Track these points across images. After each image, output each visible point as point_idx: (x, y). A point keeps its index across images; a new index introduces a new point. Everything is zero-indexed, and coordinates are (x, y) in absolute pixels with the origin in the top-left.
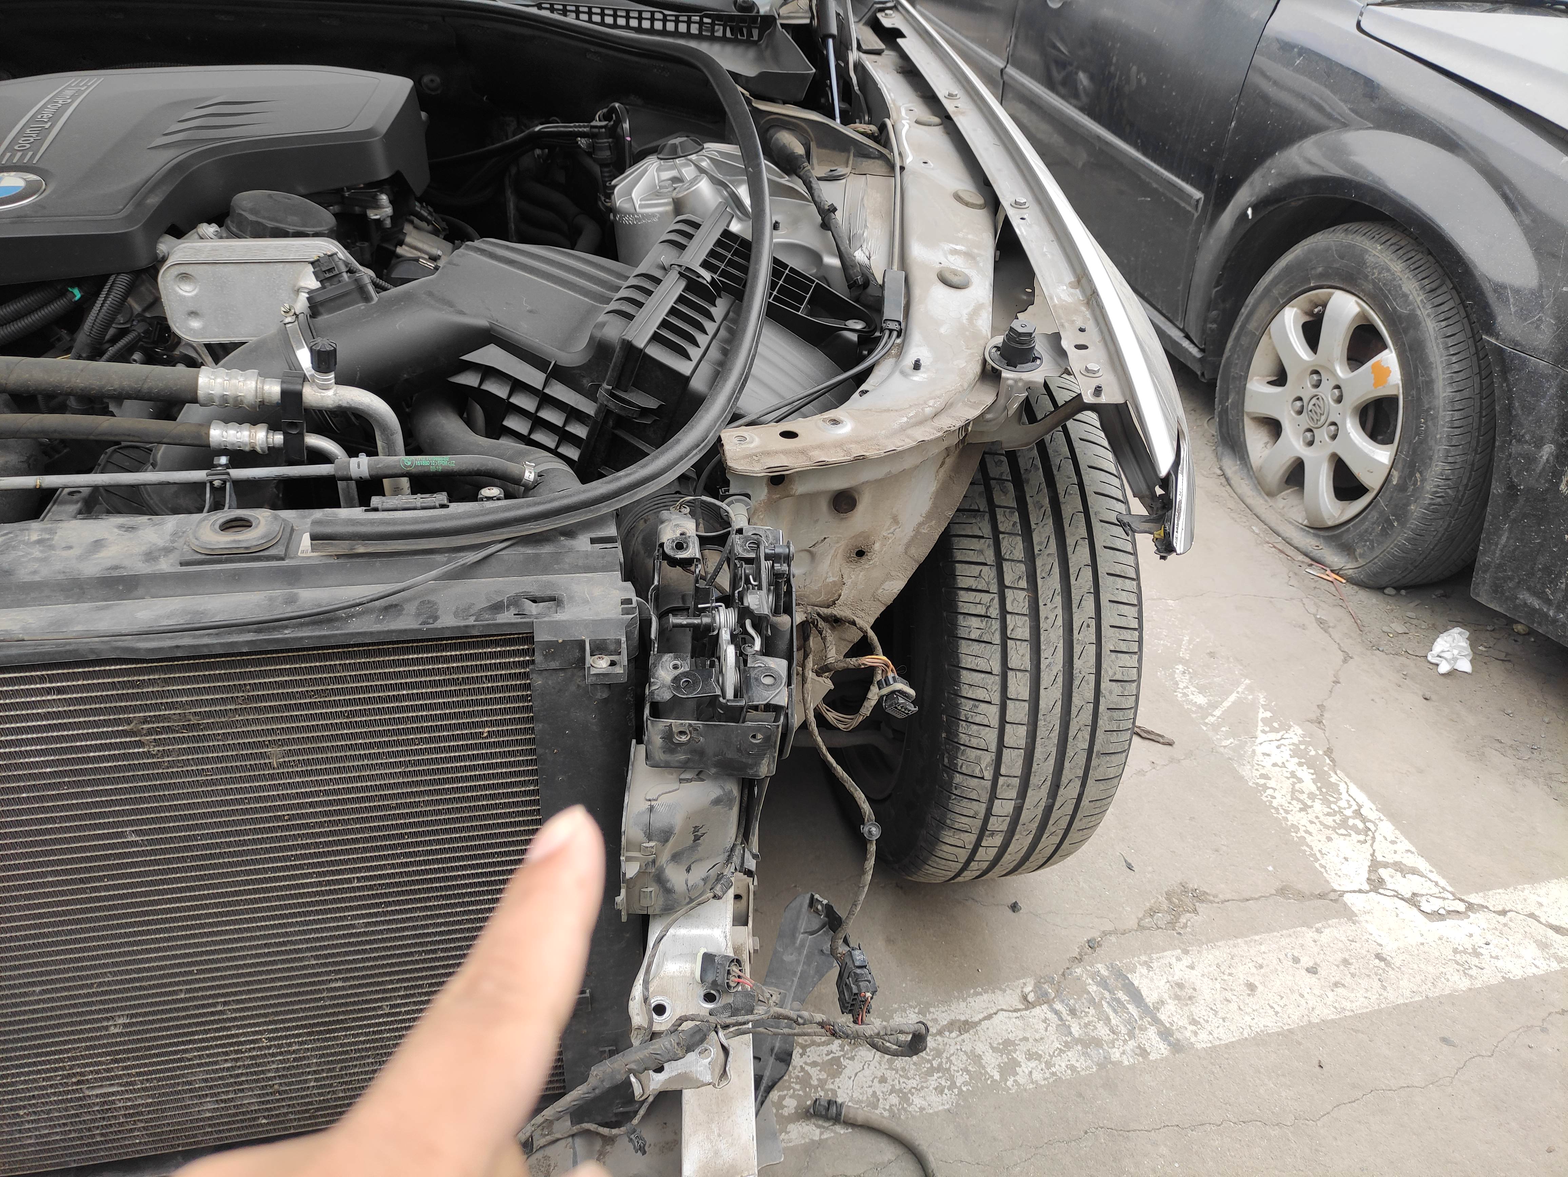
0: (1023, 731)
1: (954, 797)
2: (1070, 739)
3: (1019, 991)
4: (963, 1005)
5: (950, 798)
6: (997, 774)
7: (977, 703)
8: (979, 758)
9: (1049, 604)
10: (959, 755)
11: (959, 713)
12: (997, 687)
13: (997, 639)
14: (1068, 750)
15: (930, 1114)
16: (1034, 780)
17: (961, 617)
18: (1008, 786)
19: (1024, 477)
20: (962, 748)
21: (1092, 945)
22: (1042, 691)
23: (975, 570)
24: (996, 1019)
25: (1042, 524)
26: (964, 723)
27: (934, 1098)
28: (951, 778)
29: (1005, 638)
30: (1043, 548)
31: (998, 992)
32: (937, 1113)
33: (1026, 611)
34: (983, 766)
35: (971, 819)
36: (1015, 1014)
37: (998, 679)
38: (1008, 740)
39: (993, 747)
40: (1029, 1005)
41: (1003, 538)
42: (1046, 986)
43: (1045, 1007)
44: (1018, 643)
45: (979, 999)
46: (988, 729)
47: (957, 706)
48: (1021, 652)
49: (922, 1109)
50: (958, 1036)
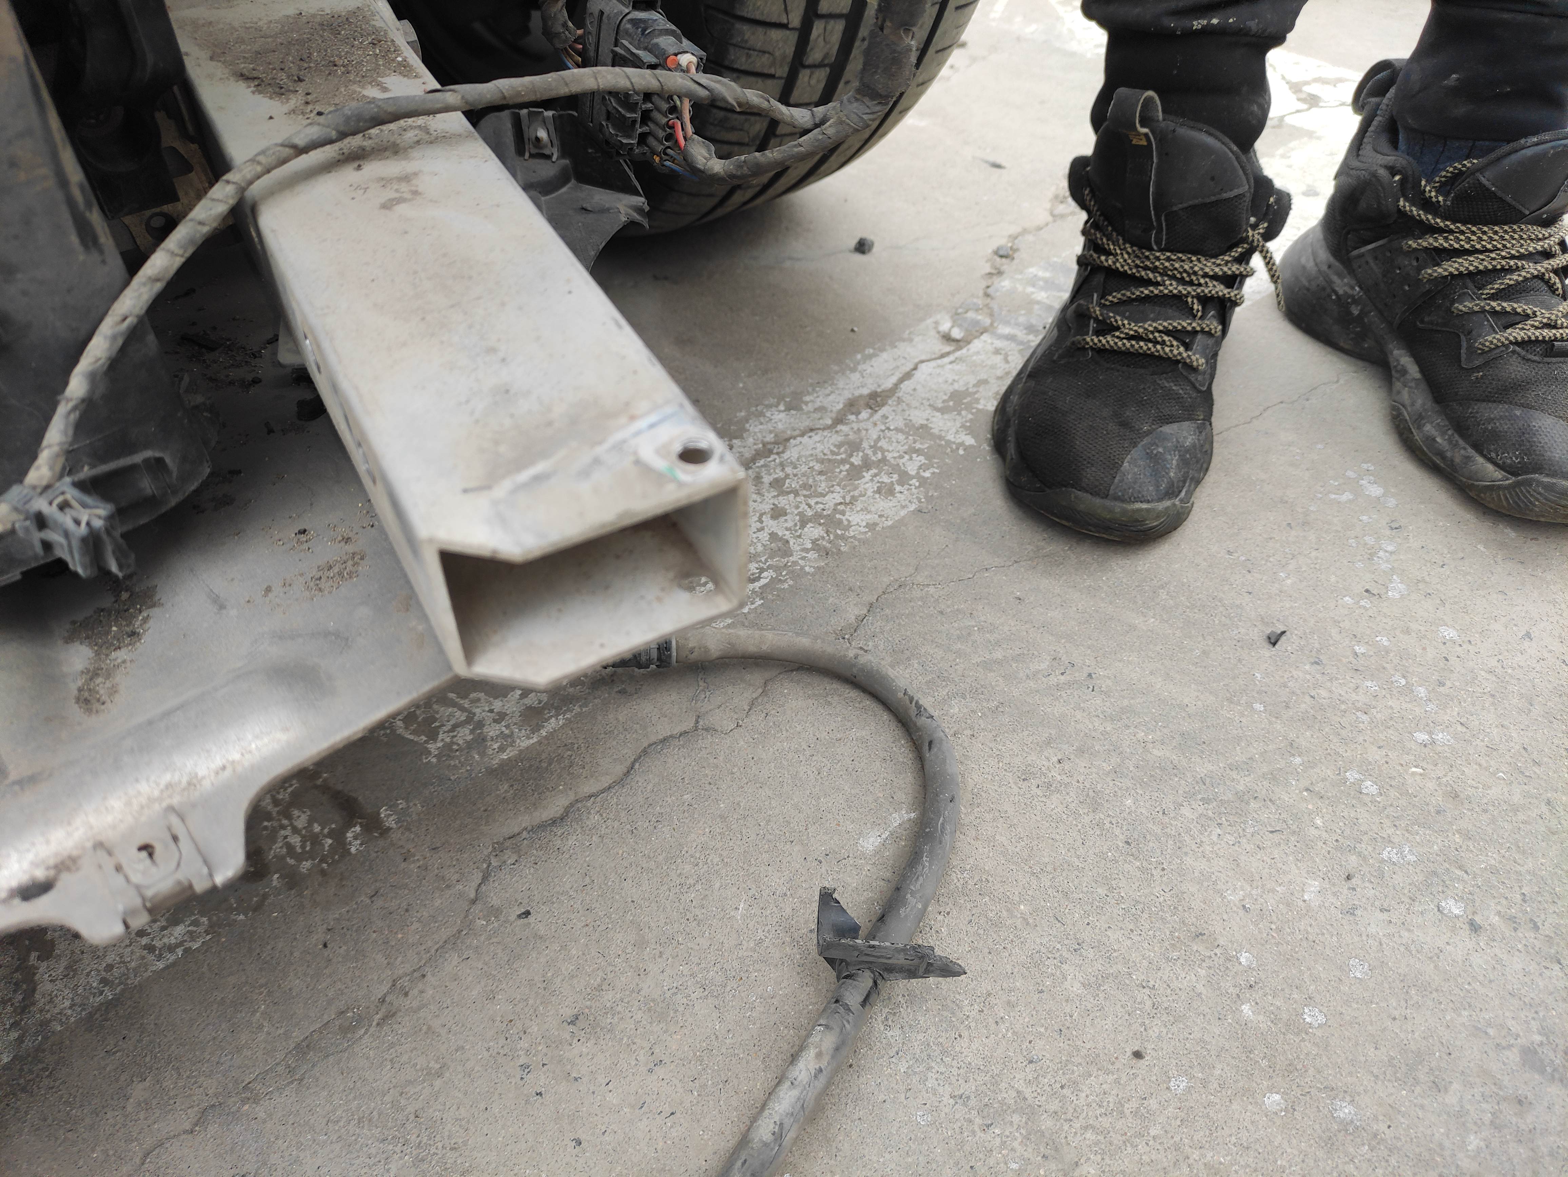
3: (933, 333)
4: (855, 377)
15: (891, 527)
21: (1004, 254)
24: (919, 375)
27: (883, 505)
31: (902, 345)
32: (901, 522)
36: (946, 360)
40: (958, 343)
42: (971, 315)
43: (985, 337)
45: (875, 362)
49: (871, 526)
50: (871, 415)
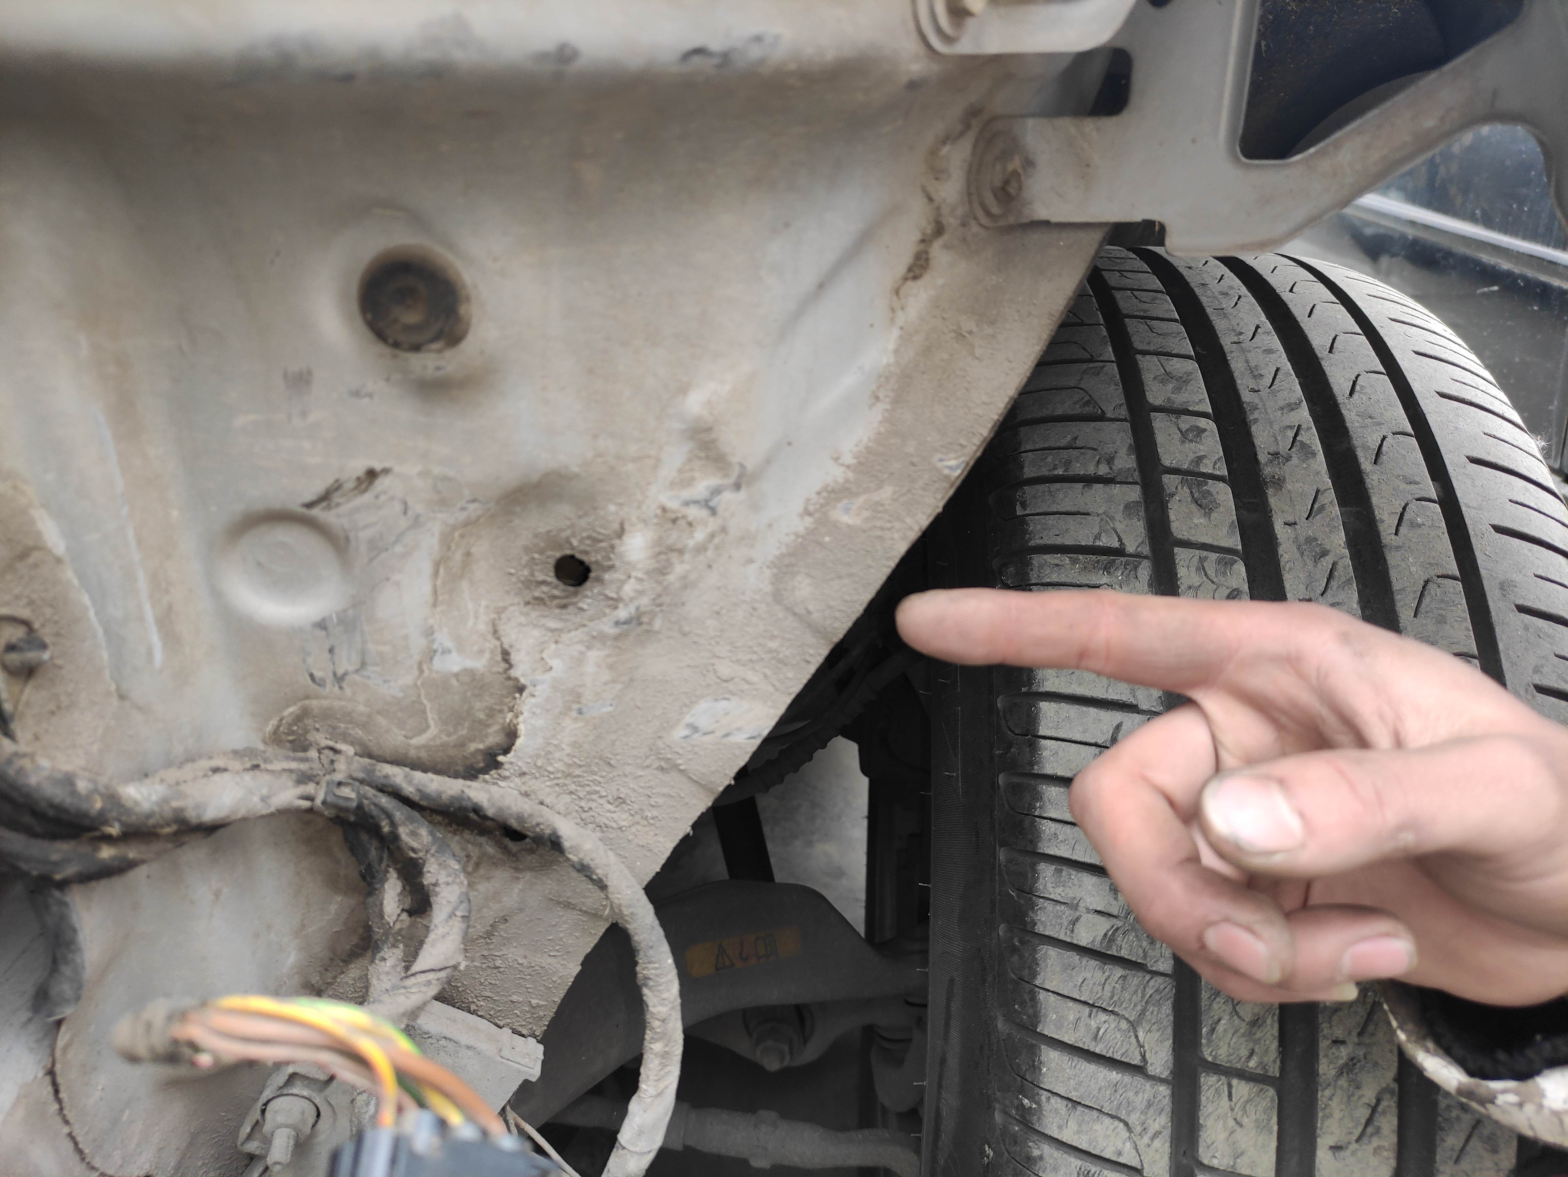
17: (1046, 871)
19: (1267, 471)
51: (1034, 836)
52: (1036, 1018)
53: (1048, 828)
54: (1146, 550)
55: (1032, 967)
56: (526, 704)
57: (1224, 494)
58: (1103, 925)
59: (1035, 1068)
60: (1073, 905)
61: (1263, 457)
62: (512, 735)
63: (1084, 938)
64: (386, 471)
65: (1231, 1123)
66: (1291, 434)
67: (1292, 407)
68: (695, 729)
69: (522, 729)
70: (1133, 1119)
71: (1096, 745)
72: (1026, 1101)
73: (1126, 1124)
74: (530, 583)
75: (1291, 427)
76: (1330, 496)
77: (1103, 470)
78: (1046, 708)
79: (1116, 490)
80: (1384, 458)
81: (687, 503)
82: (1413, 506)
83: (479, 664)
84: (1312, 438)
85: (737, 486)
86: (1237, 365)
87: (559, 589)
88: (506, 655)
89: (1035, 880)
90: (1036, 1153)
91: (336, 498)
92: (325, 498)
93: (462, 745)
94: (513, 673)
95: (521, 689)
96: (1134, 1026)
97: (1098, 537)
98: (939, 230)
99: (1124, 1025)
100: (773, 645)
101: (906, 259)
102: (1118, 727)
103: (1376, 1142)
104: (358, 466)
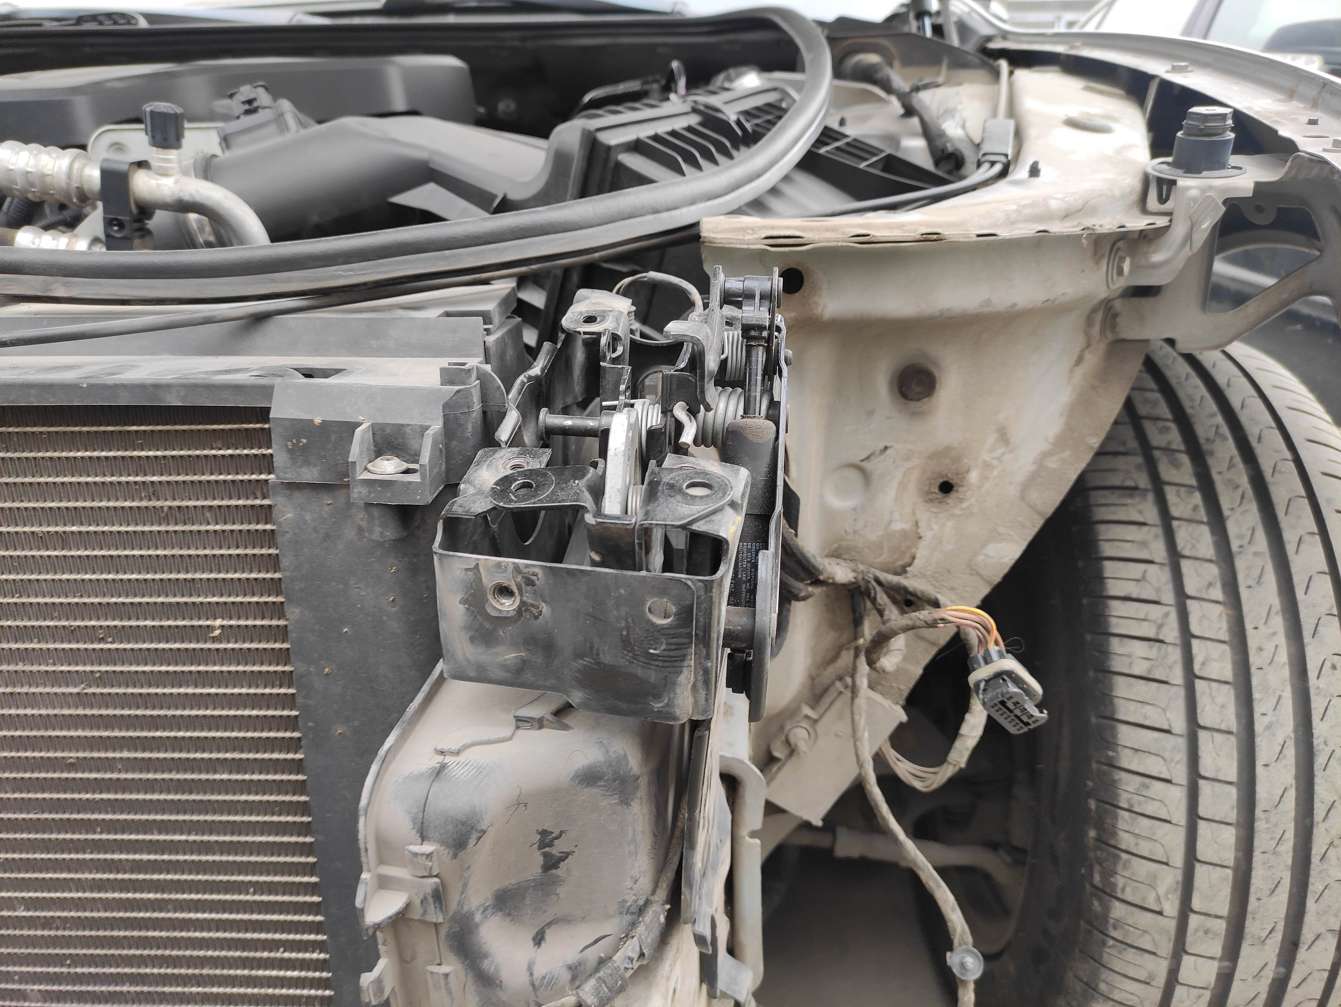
0: (1229, 836)
1: (1111, 942)
2: (1315, 859)
5: (1104, 943)
6: (1186, 909)
7: (1147, 781)
8: (1154, 877)
9: (1262, 628)
10: (1119, 868)
11: (1116, 796)
12: (1181, 756)
13: (1177, 676)
14: (1312, 880)
16: (1252, 928)
17: (1114, 641)
18: (1206, 932)
19: (1205, 448)
20: (1124, 856)
22: (1259, 770)
23: (1136, 570)
25: (1240, 510)
26: (1126, 814)
28: (1107, 909)
29: (1191, 677)
30: (1245, 542)
33: (1224, 635)
34: (1161, 891)
35: (1143, 986)
37: (1182, 743)
38: (1204, 850)
39: (1178, 859)
41: (1179, 526)
44: (1214, 685)
46: (1167, 826)
47: (1113, 785)
48: (1220, 700)
51: (1107, 624)
52: (1114, 711)
53: (1113, 621)
54: (1149, 486)
55: (1110, 688)
56: (922, 544)
57: (1185, 459)
58: (1146, 664)
59: (1115, 736)
60: (1129, 656)
61: (1202, 441)
62: (914, 558)
63: (1137, 671)
64: (891, 447)
65: (1214, 755)
66: (1214, 429)
67: (1213, 415)
68: (987, 556)
69: (918, 555)
70: (1166, 755)
71: (1135, 580)
72: (1110, 753)
73: (1163, 758)
74: (929, 493)
75: (1213, 426)
76: (1238, 460)
77: (1121, 449)
78: (1107, 564)
79: (1130, 458)
80: (1263, 440)
81: (993, 459)
82: (1280, 464)
83: (907, 526)
84: (1225, 430)
85: (1011, 452)
86: (1181, 394)
87: (940, 495)
88: (917, 523)
89: (1108, 646)
90: (1117, 777)
91: (872, 458)
92: (868, 458)
93: (894, 562)
94: (919, 531)
95: (920, 538)
96: (1164, 710)
97: (1123, 481)
98: (1088, 345)
99: (1159, 710)
100: (1020, 519)
101: (1075, 358)
102: (1145, 572)
103: (1284, 762)
104: (882, 445)
